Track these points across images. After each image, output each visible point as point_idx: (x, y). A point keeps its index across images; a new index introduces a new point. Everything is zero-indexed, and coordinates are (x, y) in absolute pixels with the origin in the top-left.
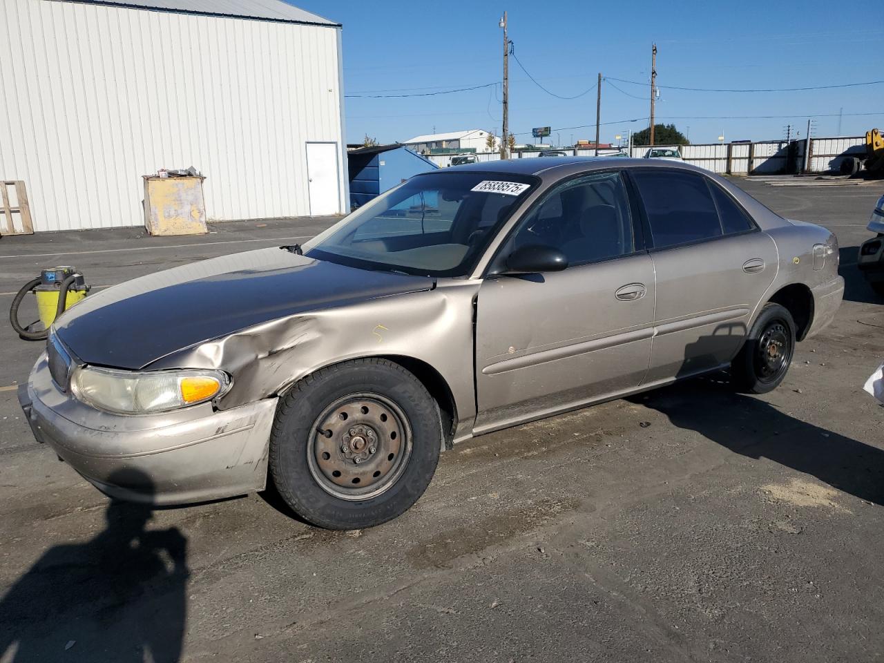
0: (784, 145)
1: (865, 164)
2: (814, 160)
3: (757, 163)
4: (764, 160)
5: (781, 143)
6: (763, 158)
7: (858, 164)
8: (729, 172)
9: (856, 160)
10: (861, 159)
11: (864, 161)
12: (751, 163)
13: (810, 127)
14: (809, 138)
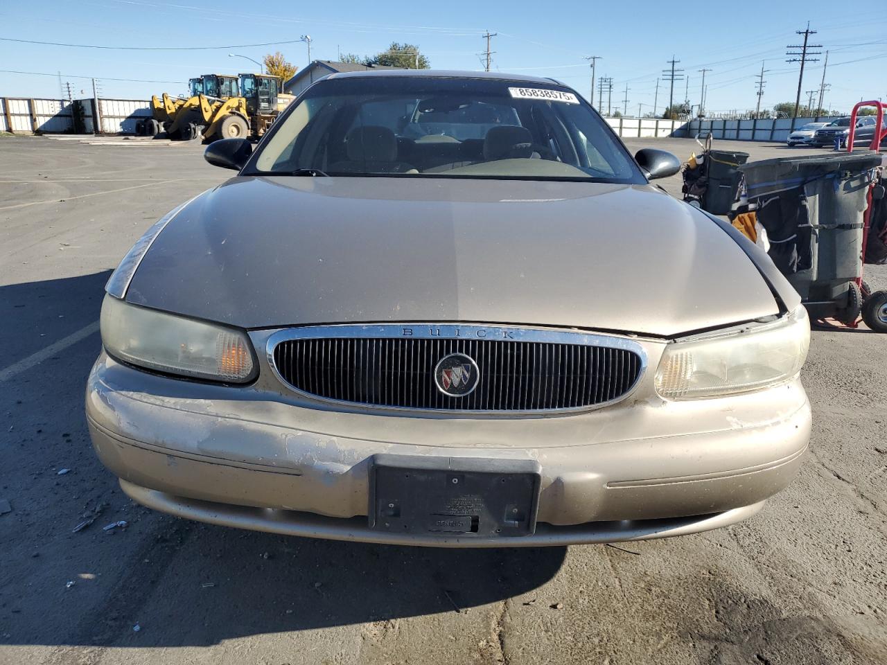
0: (66, 104)
1: (164, 126)
2: (106, 121)
3: (41, 122)
4: (48, 119)
5: (62, 101)
6: (47, 116)
7: (158, 126)
8: (9, 130)
9: (155, 122)
10: (159, 121)
11: (162, 123)
12: (33, 121)
13: (96, 87)
14: (97, 97)
